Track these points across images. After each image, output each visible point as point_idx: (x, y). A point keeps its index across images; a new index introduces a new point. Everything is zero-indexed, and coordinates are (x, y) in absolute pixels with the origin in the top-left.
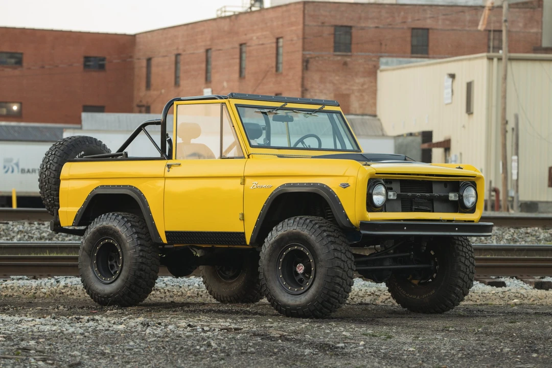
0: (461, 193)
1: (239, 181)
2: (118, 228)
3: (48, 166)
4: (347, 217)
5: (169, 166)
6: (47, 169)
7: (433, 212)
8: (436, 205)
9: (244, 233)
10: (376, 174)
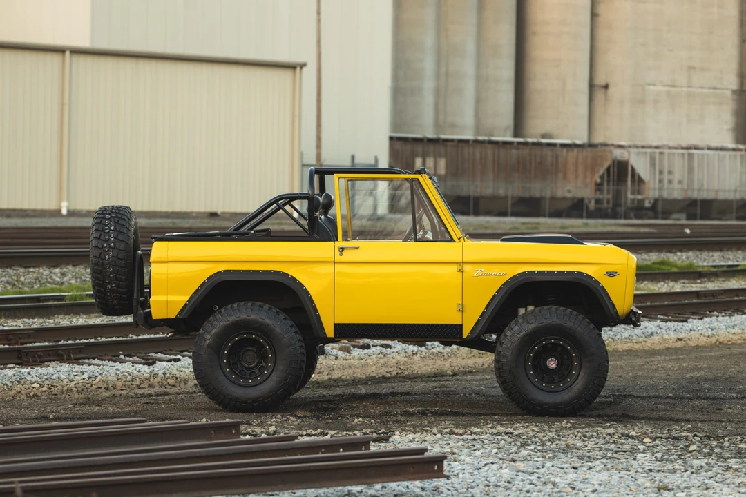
1: (454, 267)
2: (268, 321)
4: (614, 307)
5: (342, 249)
6: (110, 248)
9: (461, 326)
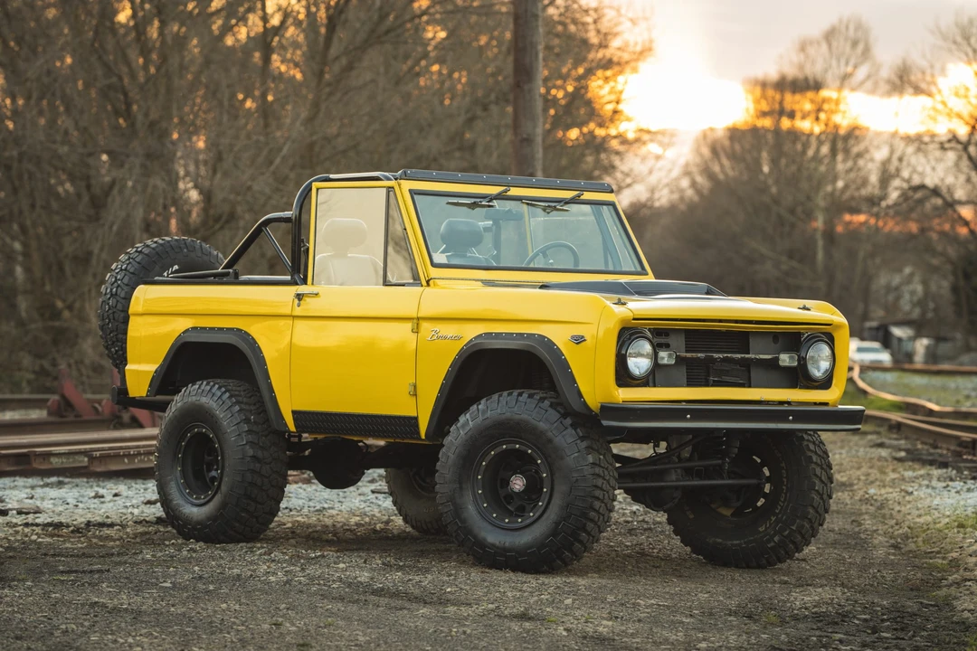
0: (803, 354)
1: (408, 326)
3: (114, 290)
4: (580, 395)
5: (299, 297)
6: (112, 295)
7: (750, 386)
8: (754, 373)
9: (416, 419)
10: (634, 319)
